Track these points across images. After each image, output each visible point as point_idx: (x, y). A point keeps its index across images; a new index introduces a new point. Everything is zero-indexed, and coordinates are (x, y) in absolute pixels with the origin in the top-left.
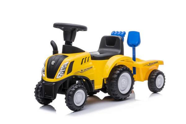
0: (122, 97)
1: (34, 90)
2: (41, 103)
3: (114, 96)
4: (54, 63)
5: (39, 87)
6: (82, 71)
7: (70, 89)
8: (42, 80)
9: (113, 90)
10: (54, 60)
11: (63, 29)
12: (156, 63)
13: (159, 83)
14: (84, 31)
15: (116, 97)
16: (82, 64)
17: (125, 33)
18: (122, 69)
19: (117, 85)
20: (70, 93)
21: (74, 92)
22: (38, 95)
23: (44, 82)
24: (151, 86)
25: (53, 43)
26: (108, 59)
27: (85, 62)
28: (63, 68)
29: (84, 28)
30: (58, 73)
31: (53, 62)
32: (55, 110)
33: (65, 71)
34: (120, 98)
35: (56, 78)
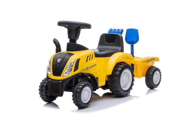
0: (124, 94)
1: (39, 88)
2: (45, 101)
3: (116, 93)
4: (61, 61)
5: (44, 85)
6: (87, 68)
7: (77, 86)
8: (48, 78)
9: (116, 87)
10: (59, 58)
11: (68, 27)
12: (153, 59)
13: (156, 80)
14: (88, 28)
15: (118, 94)
16: (87, 61)
17: (122, 31)
18: (123, 66)
19: (119, 82)
20: (78, 90)
21: (82, 89)
22: (43, 93)
23: (50, 80)
24: (148, 82)
25: (56, 40)
26: (110, 56)
27: (90, 60)
28: (70, 65)
29: (88, 26)
30: (65, 70)
31: (59, 60)
32: (59, 108)
33: (72, 69)
34: (122, 95)
35: (63, 76)
